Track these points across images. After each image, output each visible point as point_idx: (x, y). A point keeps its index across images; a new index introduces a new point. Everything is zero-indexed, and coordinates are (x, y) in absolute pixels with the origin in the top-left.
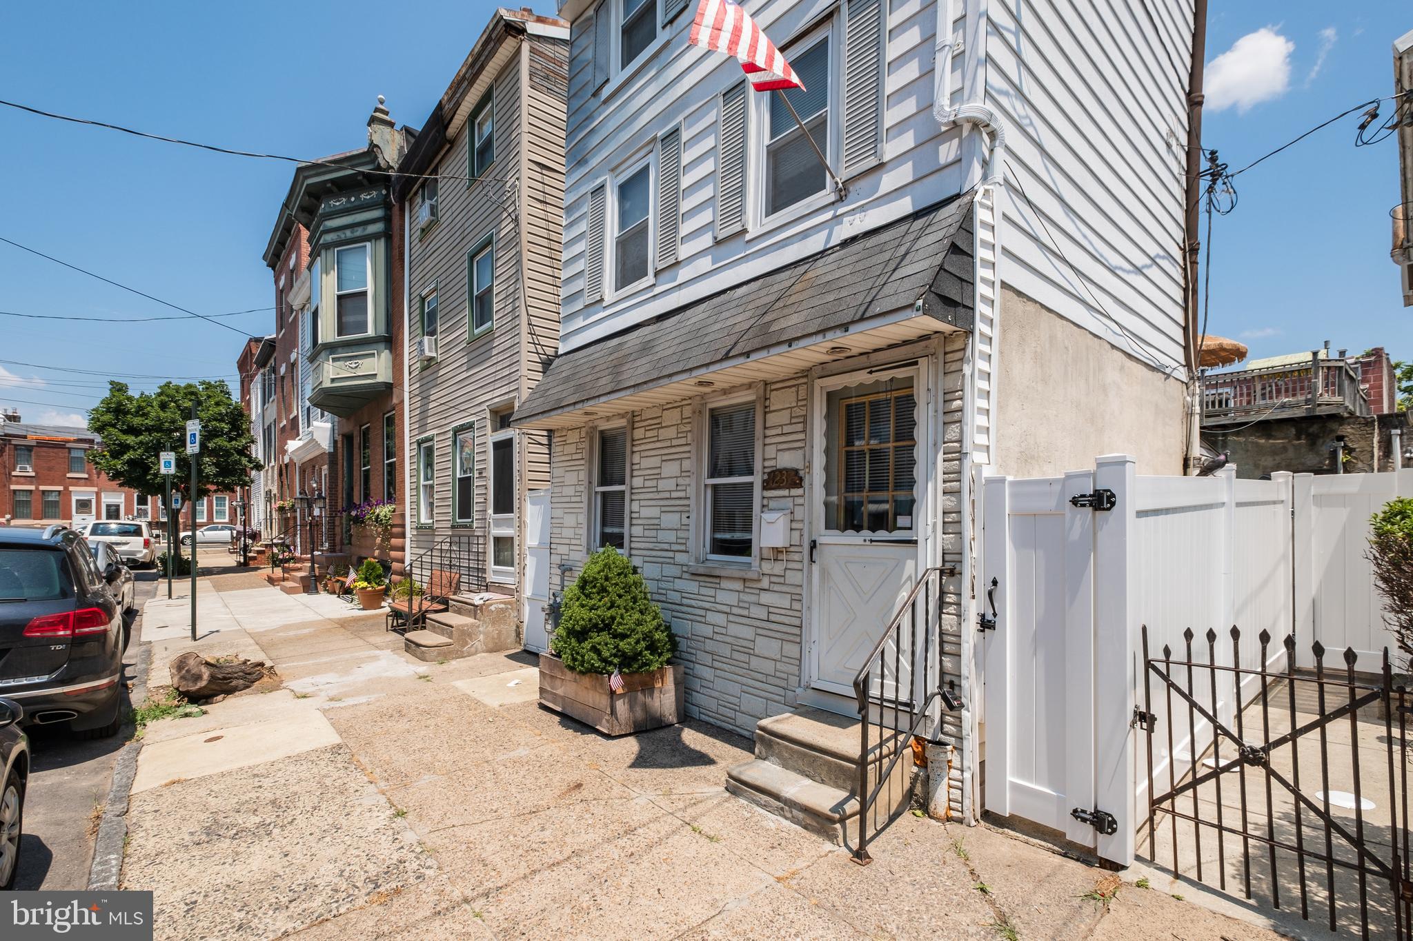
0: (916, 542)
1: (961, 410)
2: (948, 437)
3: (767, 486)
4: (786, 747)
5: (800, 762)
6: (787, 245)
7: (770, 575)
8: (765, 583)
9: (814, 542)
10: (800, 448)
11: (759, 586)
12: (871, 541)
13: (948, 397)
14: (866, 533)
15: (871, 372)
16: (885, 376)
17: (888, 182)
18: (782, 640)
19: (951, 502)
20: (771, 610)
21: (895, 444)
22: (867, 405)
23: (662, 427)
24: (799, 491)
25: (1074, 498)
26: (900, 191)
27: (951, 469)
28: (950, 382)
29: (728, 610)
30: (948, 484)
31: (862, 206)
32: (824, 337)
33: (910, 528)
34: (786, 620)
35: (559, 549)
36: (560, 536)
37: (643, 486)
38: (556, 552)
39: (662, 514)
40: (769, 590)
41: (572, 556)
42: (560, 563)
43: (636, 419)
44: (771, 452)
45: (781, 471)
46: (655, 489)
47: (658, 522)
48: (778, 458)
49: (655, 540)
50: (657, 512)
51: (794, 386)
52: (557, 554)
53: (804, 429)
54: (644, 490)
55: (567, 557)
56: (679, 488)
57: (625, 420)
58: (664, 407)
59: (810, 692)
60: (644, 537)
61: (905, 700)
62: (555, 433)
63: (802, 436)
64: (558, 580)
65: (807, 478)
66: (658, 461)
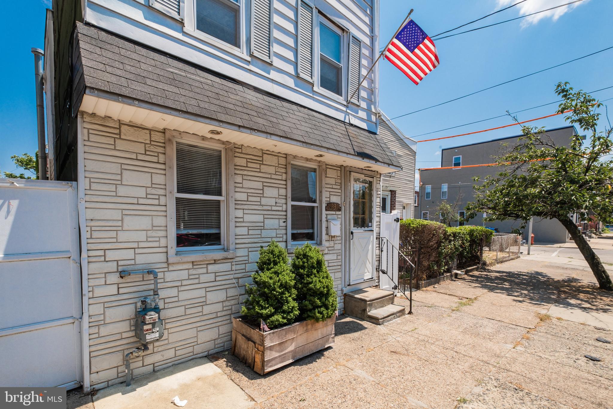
0: (373, 230)
1: (380, 195)
2: (377, 201)
3: (327, 209)
7: (328, 247)
9: (352, 231)
10: (340, 196)
11: (324, 252)
12: (365, 231)
13: (378, 190)
17: (361, 113)
19: (378, 219)
20: (329, 261)
21: (361, 200)
23: (263, 164)
24: (340, 213)
25: (394, 219)
26: (363, 120)
27: (378, 210)
28: (377, 186)
30: (378, 214)
31: (354, 115)
33: (372, 226)
34: (335, 264)
35: (111, 255)
36: (115, 240)
37: (246, 200)
38: (102, 259)
39: (265, 219)
40: (328, 254)
41: (140, 259)
42: (116, 270)
43: (237, 150)
44: (327, 194)
45: (334, 203)
46: (259, 203)
47: (262, 224)
48: (331, 198)
49: (260, 236)
50: (260, 218)
51: (336, 170)
52: (105, 261)
53: (341, 189)
54: (248, 203)
55: (132, 262)
56: (277, 205)
57: (224, 146)
58: (264, 152)
59: (348, 287)
60: (248, 235)
61: (371, 277)
62: (84, 116)
63: (340, 191)
64: (113, 290)
65: (343, 208)
66: (259, 185)
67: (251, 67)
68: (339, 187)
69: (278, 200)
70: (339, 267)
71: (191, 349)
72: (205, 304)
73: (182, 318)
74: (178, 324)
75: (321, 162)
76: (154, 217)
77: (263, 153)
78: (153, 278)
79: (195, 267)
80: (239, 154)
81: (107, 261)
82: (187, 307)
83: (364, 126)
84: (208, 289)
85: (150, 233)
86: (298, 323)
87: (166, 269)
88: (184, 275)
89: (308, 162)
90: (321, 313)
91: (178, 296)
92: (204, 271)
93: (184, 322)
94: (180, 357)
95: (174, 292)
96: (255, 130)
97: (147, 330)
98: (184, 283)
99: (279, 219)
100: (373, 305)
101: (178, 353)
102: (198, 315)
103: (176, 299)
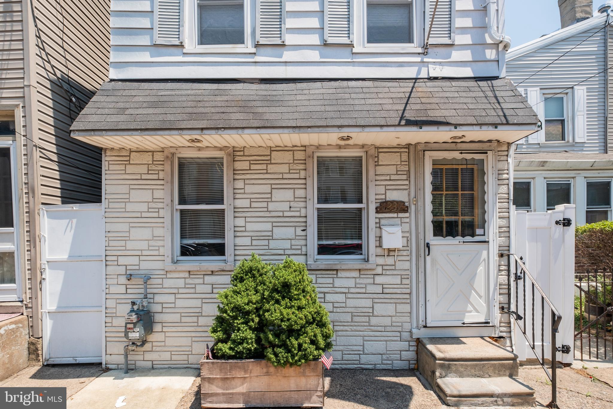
0: (488, 242)
1: (508, 179)
2: (500, 191)
3: (379, 210)
4: (462, 365)
5: (473, 371)
6: (388, 66)
7: (382, 265)
8: (379, 270)
9: (428, 244)
10: (406, 189)
11: (374, 272)
12: (464, 242)
13: (500, 172)
14: (459, 238)
15: (461, 153)
16: (469, 156)
17: (456, 55)
18: (396, 303)
19: (504, 222)
20: (385, 286)
21: (462, 192)
22: (444, 170)
23: (271, 164)
24: (407, 215)
25: (557, 221)
26: (463, 63)
27: (503, 207)
28: (501, 165)
29: (347, 291)
30: (501, 214)
31: (441, 63)
32: (481, 128)
33: (484, 235)
34: (398, 291)
35: (122, 261)
36: (124, 248)
37: (249, 206)
38: (116, 263)
39: (274, 228)
40: (382, 274)
41: (144, 266)
42: (124, 273)
43: (238, 153)
44: (382, 190)
45: (392, 202)
46: (266, 209)
47: (270, 234)
48: (387, 194)
49: (267, 247)
50: (268, 226)
51: (398, 152)
52: (118, 265)
53: (408, 179)
54: (250, 210)
55: (137, 267)
56: (292, 209)
57: (223, 152)
58: (272, 149)
59: (423, 330)
60: (252, 245)
61: (484, 321)
62: (107, 152)
63: (407, 182)
64: (122, 289)
65: (413, 207)
66: (267, 188)
67: (258, 59)
68: (405, 177)
69: (292, 204)
70: (407, 296)
71: (185, 357)
72: (200, 315)
73: (177, 324)
74: (174, 329)
75: (366, 146)
76: (154, 228)
77: (271, 151)
78: (143, 283)
79: (191, 276)
80: (241, 157)
81: (119, 265)
82: (183, 315)
83: (468, 72)
84: (204, 301)
85: (151, 243)
86: (252, 360)
87: (165, 276)
88: (181, 283)
89: (342, 150)
90: (276, 355)
91: (175, 303)
92: (201, 281)
93: (180, 329)
94: (175, 362)
95: (171, 298)
96: (221, 128)
97: (130, 329)
98: (181, 291)
99: (295, 226)
100: (454, 368)
101: (174, 358)
102: (193, 324)
103: (173, 305)
